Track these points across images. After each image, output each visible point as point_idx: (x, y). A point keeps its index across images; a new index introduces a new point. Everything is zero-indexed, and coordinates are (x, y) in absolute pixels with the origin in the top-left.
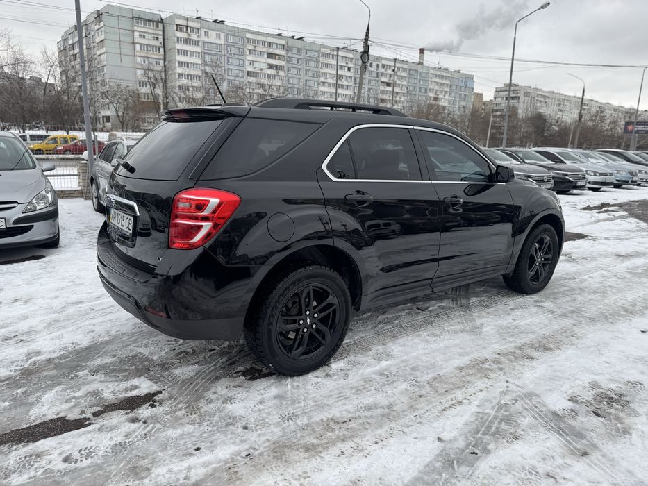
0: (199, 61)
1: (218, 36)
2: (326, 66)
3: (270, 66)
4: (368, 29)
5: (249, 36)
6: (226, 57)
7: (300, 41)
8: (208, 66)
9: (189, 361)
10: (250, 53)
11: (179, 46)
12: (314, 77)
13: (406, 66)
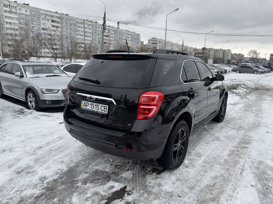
0: (17, 22)
1: (26, 11)
2: (79, 27)
3: (53, 26)
4: (105, 13)
5: (42, 12)
6: (31, 21)
7: (67, 16)
8: (22, 24)
9: (124, 169)
10: (43, 20)
11: (5, 14)
12: (74, 31)
13: (113, 29)
